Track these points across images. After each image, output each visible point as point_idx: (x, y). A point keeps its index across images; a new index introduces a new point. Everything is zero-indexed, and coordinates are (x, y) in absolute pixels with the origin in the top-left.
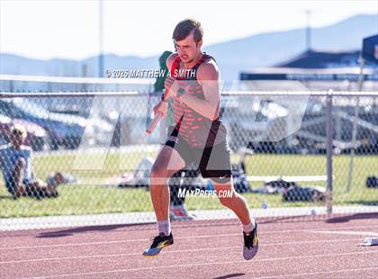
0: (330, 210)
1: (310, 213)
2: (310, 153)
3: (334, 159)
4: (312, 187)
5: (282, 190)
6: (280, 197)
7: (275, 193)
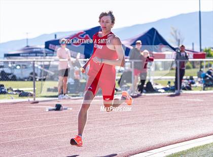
0: (34, 99)
1: (28, 101)
2: (28, 80)
3: (36, 82)
4: (29, 92)
5: (18, 93)
6: (18, 95)
7: (16, 94)
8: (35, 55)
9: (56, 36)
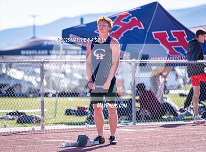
0: (43, 128)
3: (46, 99)
7: (13, 119)
8: (46, 52)
9: (82, 19)
